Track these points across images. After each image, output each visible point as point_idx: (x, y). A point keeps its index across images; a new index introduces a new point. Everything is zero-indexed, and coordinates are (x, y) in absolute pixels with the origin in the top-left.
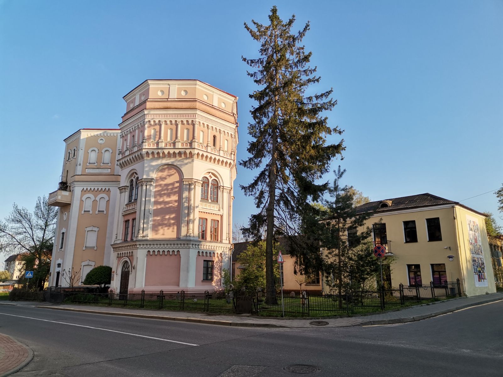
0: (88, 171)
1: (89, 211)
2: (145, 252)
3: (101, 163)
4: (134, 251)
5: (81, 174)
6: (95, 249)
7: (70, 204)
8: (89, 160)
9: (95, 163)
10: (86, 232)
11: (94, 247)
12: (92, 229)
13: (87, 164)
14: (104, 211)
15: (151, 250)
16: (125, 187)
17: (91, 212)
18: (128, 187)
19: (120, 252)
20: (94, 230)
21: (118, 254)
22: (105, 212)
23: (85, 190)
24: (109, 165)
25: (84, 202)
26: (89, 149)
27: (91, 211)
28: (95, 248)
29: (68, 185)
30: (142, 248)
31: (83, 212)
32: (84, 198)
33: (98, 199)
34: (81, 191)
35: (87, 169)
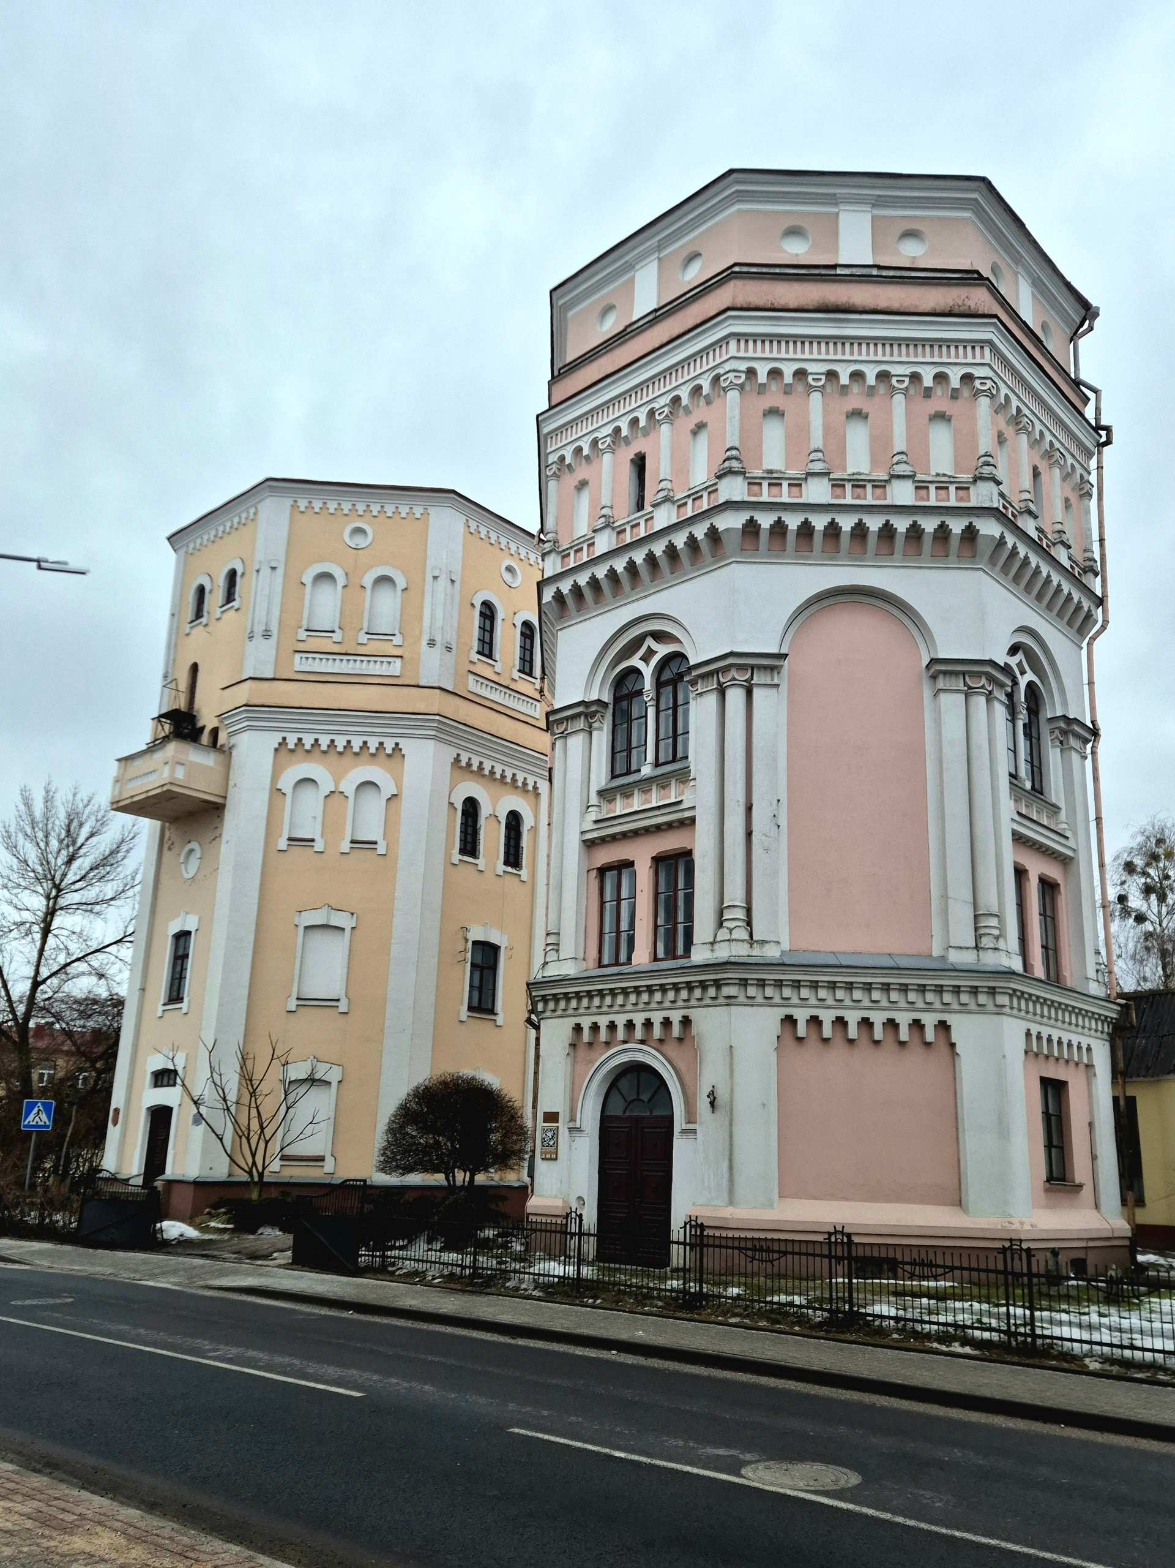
0: (300, 664)
1: (312, 840)
2: (768, 1020)
3: (363, 632)
4: (694, 1014)
5: (271, 676)
6: (341, 1009)
7: (223, 806)
8: (306, 614)
9: (333, 632)
10: (301, 930)
11: (338, 1000)
12: (328, 920)
13: (300, 630)
14: (375, 843)
15: (802, 1016)
16: (587, 711)
17: (319, 846)
18: (605, 705)
19: (595, 1019)
20: (332, 923)
21: (578, 1028)
22: (381, 848)
23: (291, 746)
24: (395, 643)
25: (289, 798)
26: (306, 568)
27: (317, 837)
28: (343, 1007)
29: (203, 728)
30: (751, 1002)
31: (283, 844)
32: (287, 782)
33: (348, 786)
34: (273, 751)
35: (298, 656)
